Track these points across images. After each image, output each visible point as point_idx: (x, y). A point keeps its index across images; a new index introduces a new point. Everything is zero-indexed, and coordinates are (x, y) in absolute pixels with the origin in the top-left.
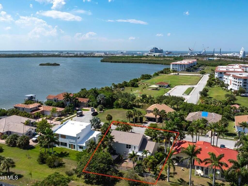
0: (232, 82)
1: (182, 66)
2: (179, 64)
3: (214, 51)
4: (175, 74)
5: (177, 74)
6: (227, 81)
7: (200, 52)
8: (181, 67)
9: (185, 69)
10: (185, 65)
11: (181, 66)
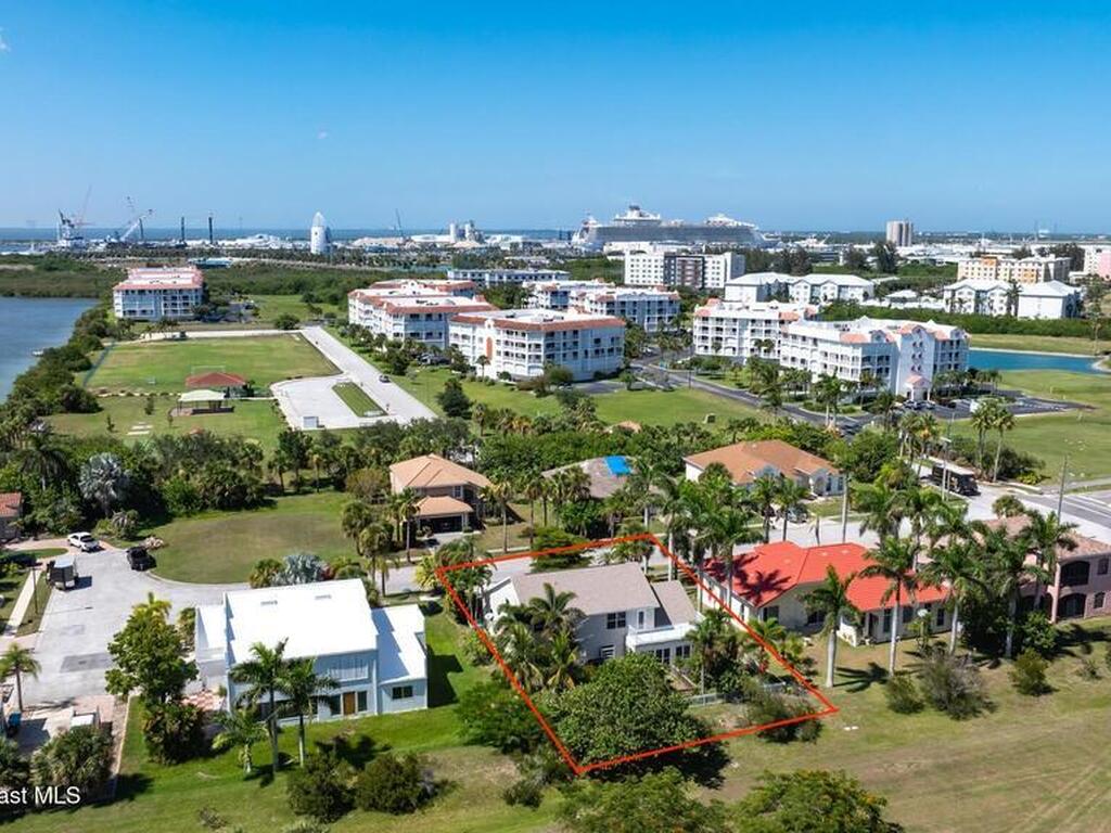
0: (495, 348)
1: (174, 298)
2: (155, 291)
3: (183, 229)
4: (169, 335)
5: (178, 334)
6: (471, 344)
7: (117, 233)
8: (169, 302)
9: (186, 311)
10: (185, 294)
11: (165, 299)
